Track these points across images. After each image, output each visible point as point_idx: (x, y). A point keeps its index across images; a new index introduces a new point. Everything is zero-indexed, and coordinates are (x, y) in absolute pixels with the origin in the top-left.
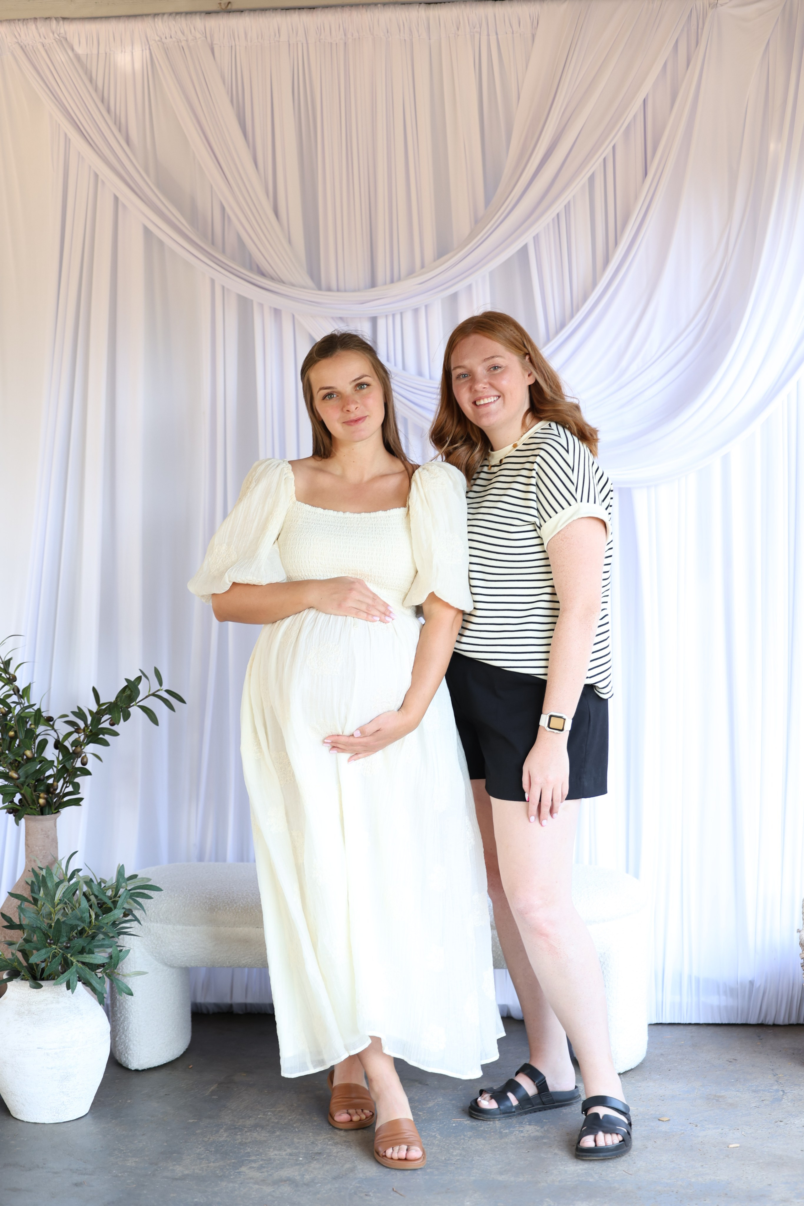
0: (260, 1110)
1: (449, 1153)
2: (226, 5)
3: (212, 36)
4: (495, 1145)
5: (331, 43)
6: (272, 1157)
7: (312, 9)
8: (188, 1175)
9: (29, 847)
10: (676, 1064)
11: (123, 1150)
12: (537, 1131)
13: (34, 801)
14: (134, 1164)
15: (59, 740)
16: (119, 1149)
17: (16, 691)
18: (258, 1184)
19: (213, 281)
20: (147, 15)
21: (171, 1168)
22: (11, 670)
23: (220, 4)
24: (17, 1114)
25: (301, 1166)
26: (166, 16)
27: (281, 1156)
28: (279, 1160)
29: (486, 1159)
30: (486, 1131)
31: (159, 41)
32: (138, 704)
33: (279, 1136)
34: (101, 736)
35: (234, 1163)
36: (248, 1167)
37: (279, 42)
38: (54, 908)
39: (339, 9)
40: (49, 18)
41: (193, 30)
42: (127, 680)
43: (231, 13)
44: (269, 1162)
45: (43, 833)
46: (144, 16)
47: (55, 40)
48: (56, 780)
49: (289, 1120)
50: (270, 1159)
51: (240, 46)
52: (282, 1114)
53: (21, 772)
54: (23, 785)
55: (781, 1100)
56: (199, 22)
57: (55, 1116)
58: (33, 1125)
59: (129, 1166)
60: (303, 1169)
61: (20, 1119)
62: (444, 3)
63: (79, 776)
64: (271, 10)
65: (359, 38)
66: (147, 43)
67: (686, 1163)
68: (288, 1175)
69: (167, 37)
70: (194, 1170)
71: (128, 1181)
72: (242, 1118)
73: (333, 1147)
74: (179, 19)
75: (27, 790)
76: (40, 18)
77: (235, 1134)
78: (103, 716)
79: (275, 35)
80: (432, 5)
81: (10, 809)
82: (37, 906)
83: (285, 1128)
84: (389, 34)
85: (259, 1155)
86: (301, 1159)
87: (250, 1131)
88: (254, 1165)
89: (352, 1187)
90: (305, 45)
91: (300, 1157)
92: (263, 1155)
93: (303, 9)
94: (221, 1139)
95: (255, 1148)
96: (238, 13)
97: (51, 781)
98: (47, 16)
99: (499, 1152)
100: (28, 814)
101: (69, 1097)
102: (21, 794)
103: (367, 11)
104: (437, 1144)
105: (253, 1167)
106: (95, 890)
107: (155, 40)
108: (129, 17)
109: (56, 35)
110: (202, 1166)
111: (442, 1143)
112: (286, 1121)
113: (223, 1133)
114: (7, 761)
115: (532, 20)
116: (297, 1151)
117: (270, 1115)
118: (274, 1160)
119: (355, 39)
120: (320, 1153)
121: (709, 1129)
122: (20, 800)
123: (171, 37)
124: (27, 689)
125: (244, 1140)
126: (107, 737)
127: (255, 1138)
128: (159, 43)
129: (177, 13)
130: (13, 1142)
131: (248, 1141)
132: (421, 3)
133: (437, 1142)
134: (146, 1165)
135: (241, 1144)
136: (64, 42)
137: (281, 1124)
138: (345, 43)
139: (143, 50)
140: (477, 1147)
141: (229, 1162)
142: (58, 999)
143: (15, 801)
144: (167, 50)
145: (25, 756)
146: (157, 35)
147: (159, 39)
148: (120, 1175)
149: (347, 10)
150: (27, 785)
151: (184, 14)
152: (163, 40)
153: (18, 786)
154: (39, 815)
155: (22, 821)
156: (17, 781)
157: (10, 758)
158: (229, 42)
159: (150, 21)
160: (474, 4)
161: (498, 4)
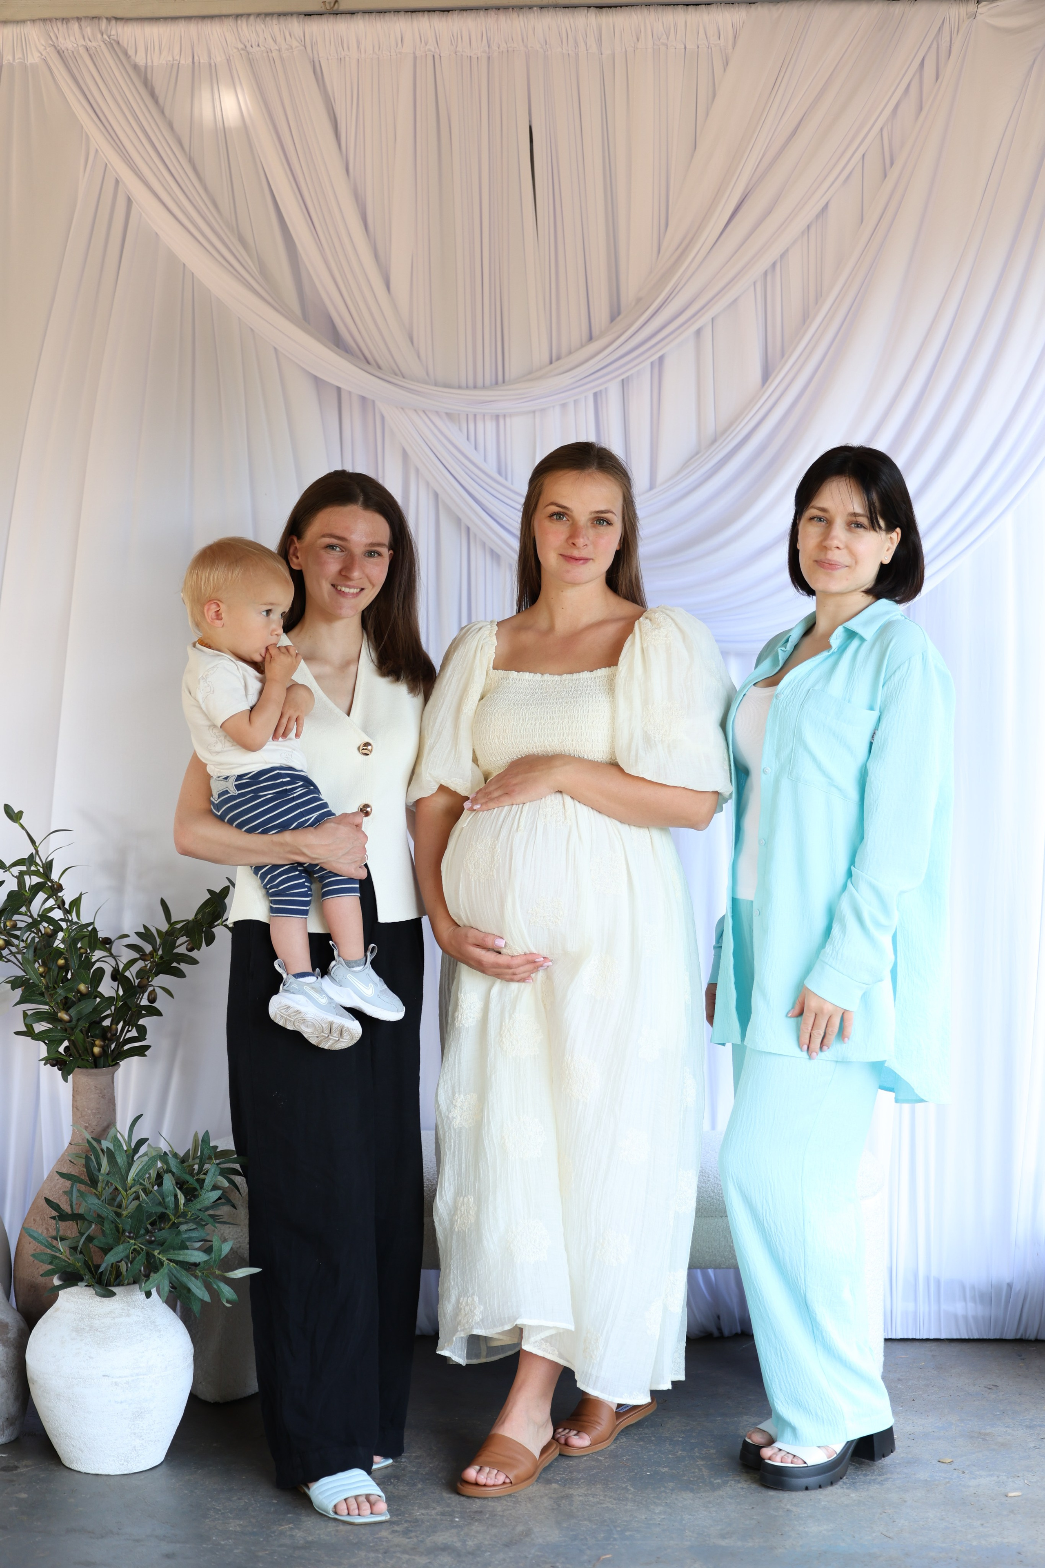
1: (650, 1511)
2: (332, 4)
3: (313, 45)
4: (707, 1500)
5: (471, 57)
6: (419, 1517)
7: (446, 12)
9: (78, 1109)
10: (921, 1392)
11: (220, 1510)
14: (238, 1529)
15: (119, 969)
16: (215, 1508)
17: (61, 905)
18: (407, 1553)
20: (227, 16)
21: (288, 1533)
22: (55, 876)
23: (324, 2)
24: (71, 1463)
25: (459, 1529)
26: (252, 18)
27: (430, 1516)
28: (428, 1522)
29: (700, 1518)
30: (692, 1481)
31: (242, 49)
32: (224, 923)
33: (421, 1490)
34: (175, 964)
37: (402, 53)
38: (126, 1191)
39: (482, 13)
40: (97, 17)
41: (288, 36)
42: (210, 891)
43: (338, 15)
44: (416, 1524)
45: (98, 1091)
46: (223, 17)
47: (104, 44)
48: (115, 1022)
50: (417, 1521)
51: (349, 57)
52: (420, 1461)
53: (73, 1011)
54: (72, 1029)
56: (295, 26)
57: (123, 1465)
58: (94, 1477)
59: (232, 1531)
60: (462, 1533)
61: (76, 1469)
62: (621, 7)
63: (144, 1016)
64: (392, 13)
65: (508, 51)
67: (960, 1521)
68: (444, 1542)
69: (253, 45)
70: (319, 1535)
71: (236, 1551)
73: (496, 1504)
74: (270, 22)
75: (78, 1036)
76: (86, 18)
78: (178, 939)
79: (397, 46)
80: (604, 10)
81: (53, 1059)
82: (96, 1190)
84: (547, 46)
85: (400, 1515)
86: (457, 1520)
88: (396, 1528)
89: (531, 1556)
91: (455, 1517)
92: (407, 1515)
93: (434, 11)
95: (394, 1506)
96: (348, 16)
97: (107, 1023)
98: (94, 16)
99: (714, 1509)
100: (78, 1067)
101: (143, 1439)
102: (69, 1041)
103: (518, 16)
104: (632, 1498)
105: (397, 1531)
106: (172, 1166)
107: (238, 49)
108: (203, 18)
109: (106, 39)
110: (329, 1530)
111: (637, 1497)
112: (427, 1469)
114: (56, 998)
115: (735, 28)
116: (450, 1509)
117: (405, 1462)
118: (423, 1521)
119: (502, 52)
120: (481, 1512)
121: (981, 1476)
122: (66, 1049)
123: (258, 45)
124: (76, 903)
126: (183, 967)
127: (391, 1492)
128: (242, 52)
129: (267, 15)
130: (72, 1500)
132: (590, 7)
133: (631, 1496)
134: (255, 1530)
136: (115, 45)
137: (422, 1473)
138: (489, 57)
140: (685, 1503)
142: (129, 1310)
143: (61, 1049)
144: (252, 61)
145: (79, 991)
146: (241, 41)
147: (243, 46)
148: (223, 1543)
149: (492, 13)
150: (79, 1028)
151: (275, 16)
152: (247, 49)
153: (67, 1030)
154: (92, 1068)
155: (70, 1078)
156: (68, 1024)
157: (60, 995)
158: (337, 53)
159: (231, 24)
160: (660, 8)
161: (691, 8)
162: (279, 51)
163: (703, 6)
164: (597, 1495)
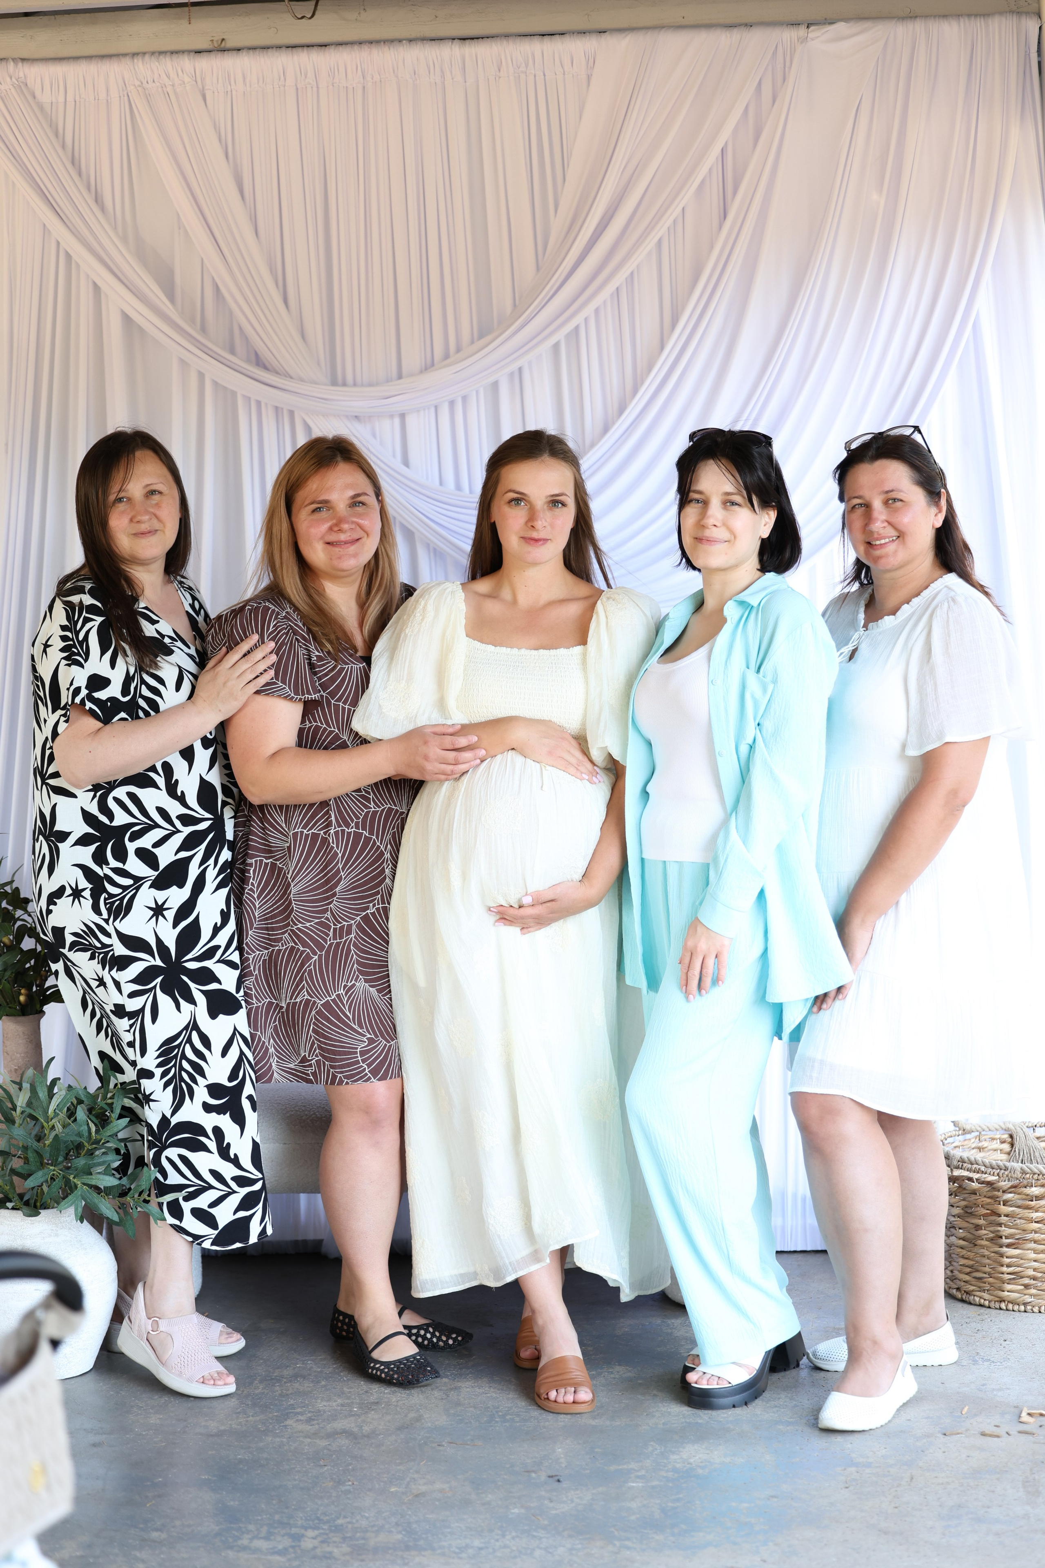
0: (297, 1359)
2: (220, 42)
3: (203, 80)
5: (347, 87)
6: (321, 1408)
7: (324, 47)
8: (225, 1431)
9: (8, 1054)
11: (142, 1407)
12: (630, 1372)
13: (14, 998)
14: (158, 1421)
18: (309, 1437)
19: (201, 376)
20: (125, 55)
21: (203, 1424)
23: (212, 41)
25: (357, 1417)
26: (147, 56)
27: (331, 1407)
28: (329, 1412)
31: (139, 86)
33: (325, 1386)
35: (277, 1416)
36: (295, 1420)
37: (285, 86)
38: (47, 1122)
39: (356, 47)
40: (5, 59)
41: (180, 72)
43: (225, 52)
44: (318, 1414)
45: (25, 1037)
46: (121, 56)
47: (13, 85)
49: (334, 1368)
50: (319, 1411)
51: (236, 91)
52: (324, 1362)
56: (187, 63)
59: (152, 1423)
60: (359, 1420)
62: (482, 38)
64: (275, 48)
65: (381, 81)
66: (124, 88)
67: (808, 1400)
68: (343, 1427)
69: (149, 82)
70: (231, 1425)
71: (155, 1440)
72: (278, 1368)
74: (164, 60)
75: (5, 985)
77: (272, 1386)
79: (280, 80)
80: (467, 41)
83: (331, 1377)
84: (416, 76)
85: (304, 1407)
86: (356, 1409)
87: (290, 1381)
88: (300, 1417)
89: (421, 1437)
90: (315, 89)
91: (354, 1408)
92: (310, 1407)
93: (313, 46)
94: (257, 1392)
95: (299, 1399)
96: (235, 52)
98: (2, 56)
100: (7, 1015)
101: (72, 1348)
103: (390, 49)
105: (301, 1420)
107: (134, 86)
108: (102, 57)
109: (14, 79)
113: (259, 1385)
115: (587, 58)
117: (311, 1363)
118: (324, 1412)
119: (376, 82)
120: (377, 1403)
123: (154, 81)
125: (285, 1392)
127: (297, 1389)
128: (139, 88)
129: (161, 53)
131: (289, 1392)
132: (454, 39)
135: (281, 1395)
136: (23, 87)
137: (326, 1373)
138: (364, 87)
139: (120, 97)
141: (271, 1415)
142: (57, 1231)
144: (148, 97)
145: (4, 944)
146: (138, 80)
147: (139, 83)
148: (144, 1433)
149: (365, 47)
151: (168, 54)
152: (144, 85)
154: (19, 1015)
158: (224, 87)
159: (128, 63)
160: (518, 39)
161: (546, 38)
162: (173, 85)
163: (558, 36)
164: (482, 1387)
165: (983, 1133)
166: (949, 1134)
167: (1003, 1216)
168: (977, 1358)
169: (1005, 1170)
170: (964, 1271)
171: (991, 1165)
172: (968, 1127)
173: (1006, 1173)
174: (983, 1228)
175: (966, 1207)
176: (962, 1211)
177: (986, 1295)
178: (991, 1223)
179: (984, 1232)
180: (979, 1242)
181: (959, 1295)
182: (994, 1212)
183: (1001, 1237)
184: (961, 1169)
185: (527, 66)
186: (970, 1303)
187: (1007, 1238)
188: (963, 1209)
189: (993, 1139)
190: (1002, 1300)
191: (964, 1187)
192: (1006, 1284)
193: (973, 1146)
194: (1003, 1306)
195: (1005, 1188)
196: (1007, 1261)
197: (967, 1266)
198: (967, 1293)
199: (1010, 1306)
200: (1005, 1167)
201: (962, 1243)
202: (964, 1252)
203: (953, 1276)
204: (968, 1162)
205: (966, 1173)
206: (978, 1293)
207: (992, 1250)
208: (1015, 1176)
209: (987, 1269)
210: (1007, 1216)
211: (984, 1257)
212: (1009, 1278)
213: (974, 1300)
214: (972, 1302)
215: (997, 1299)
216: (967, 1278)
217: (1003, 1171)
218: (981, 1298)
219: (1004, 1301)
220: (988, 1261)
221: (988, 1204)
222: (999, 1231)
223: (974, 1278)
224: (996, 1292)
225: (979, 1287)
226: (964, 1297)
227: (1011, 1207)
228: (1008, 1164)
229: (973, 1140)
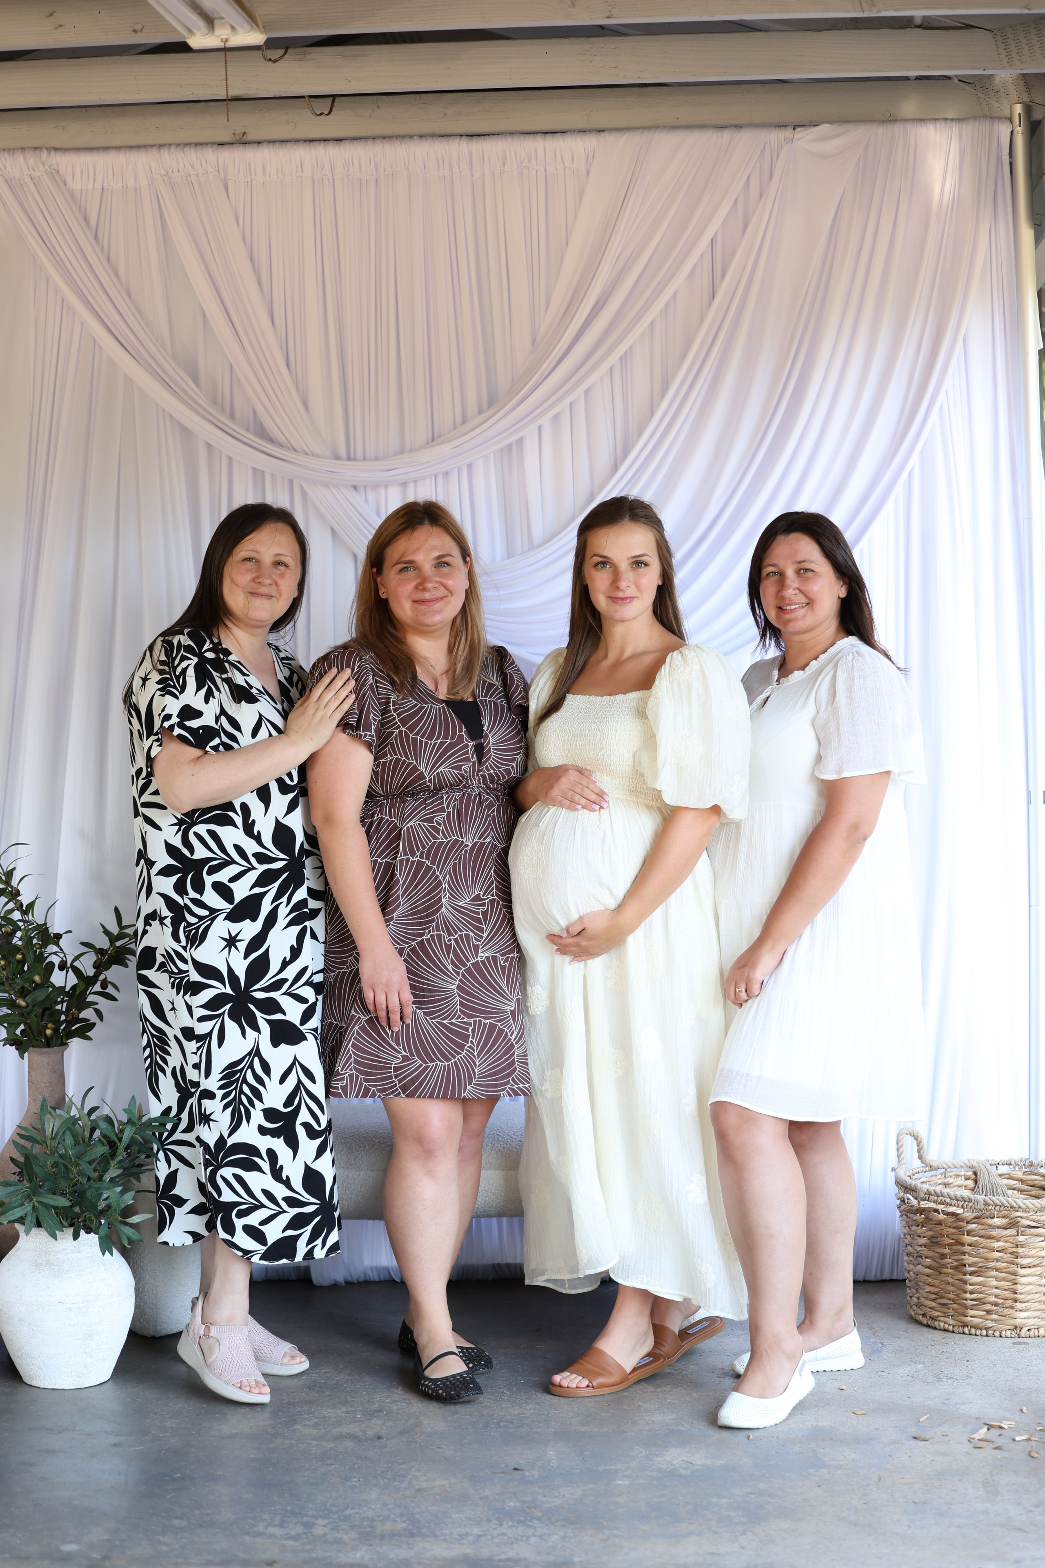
2: (241, 136)
3: (225, 170)
5: (361, 179)
6: (327, 1415)
7: (339, 141)
9: (33, 1083)
11: (159, 1413)
13: (40, 1031)
14: (174, 1425)
15: (68, 961)
16: (154, 1411)
17: (19, 907)
18: (316, 1440)
20: (152, 146)
22: (14, 883)
23: (234, 134)
24: (32, 1380)
25: (361, 1423)
26: (173, 147)
27: (336, 1414)
31: (165, 175)
37: (302, 177)
39: (370, 142)
40: (38, 148)
41: (204, 163)
43: (247, 145)
44: (324, 1420)
45: (50, 1067)
46: (148, 147)
47: (45, 172)
50: (325, 1417)
51: (256, 181)
52: (328, 1375)
53: (29, 999)
54: (28, 1014)
55: (880, 1352)
56: (211, 155)
57: (77, 1380)
58: (51, 1391)
59: (169, 1427)
60: (363, 1425)
61: (36, 1385)
62: (489, 135)
64: (293, 142)
65: (393, 174)
66: (152, 179)
68: (348, 1432)
69: (174, 171)
71: (172, 1441)
74: (189, 151)
75: (33, 1020)
76: (29, 148)
79: (297, 171)
80: (475, 138)
81: (11, 1040)
84: (426, 169)
90: (331, 180)
91: (357, 1415)
92: (316, 1414)
93: (329, 140)
96: (256, 145)
98: (36, 146)
100: (33, 1047)
101: (92, 1358)
102: (25, 1024)
103: (401, 144)
104: (507, 1399)
105: (308, 1425)
107: (161, 175)
108: (131, 148)
109: (46, 167)
111: (512, 1398)
114: (15, 987)
115: (587, 154)
116: (353, 1409)
118: (330, 1418)
119: (388, 175)
122: (22, 1031)
123: (179, 171)
124: (31, 905)
128: (164, 177)
129: (186, 145)
130: (32, 1408)
132: (462, 136)
134: (188, 1426)
136: (54, 174)
138: (377, 179)
143: (18, 1032)
144: (173, 185)
145: (33, 981)
146: (163, 169)
147: (165, 172)
149: (379, 142)
150: (34, 1013)
151: (193, 145)
152: (169, 175)
153: (24, 1014)
154: (45, 1047)
155: (26, 1055)
156: (24, 1009)
157: (19, 984)
158: (245, 178)
159: (155, 153)
160: (522, 137)
161: (549, 136)
163: (559, 134)
165: (948, 1170)
166: (917, 1170)
167: (966, 1245)
168: (941, 1376)
169: (969, 1202)
170: (930, 1297)
171: (956, 1197)
172: (934, 1164)
173: (970, 1204)
174: (948, 1257)
175: (932, 1237)
176: (928, 1241)
177: (950, 1321)
178: (956, 1252)
179: (949, 1260)
180: (944, 1270)
181: (925, 1321)
182: (959, 1242)
183: (965, 1266)
184: (928, 1201)
185: (530, 162)
186: (935, 1328)
187: (970, 1266)
188: (929, 1239)
189: (958, 1176)
190: (965, 1325)
191: (930, 1218)
192: (969, 1310)
193: (939, 1182)
194: (966, 1330)
195: (969, 1219)
196: (971, 1287)
197: (932, 1293)
198: (933, 1318)
199: (973, 1331)
200: (969, 1198)
201: (928, 1271)
202: (930, 1280)
203: (919, 1302)
204: (935, 1194)
205: (932, 1205)
206: (942, 1319)
207: (956, 1277)
208: (979, 1207)
209: (951, 1296)
210: (970, 1245)
211: (949, 1284)
212: (972, 1304)
213: (939, 1325)
214: (937, 1327)
215: (960, 1324)
216: (933, 1304)
217: (967, 1203)
218: (945, 1323)
219: (967, 1326)
220: (952, 1288)
221: (953, 1234)
222: (962, 1259)
223: (940, 1304)
224: (960, 1317)
225: (944, 1313)
226: (929, 1322)
227: (975, 1236)
228: (972, 1196)
229: (939, 1177)
